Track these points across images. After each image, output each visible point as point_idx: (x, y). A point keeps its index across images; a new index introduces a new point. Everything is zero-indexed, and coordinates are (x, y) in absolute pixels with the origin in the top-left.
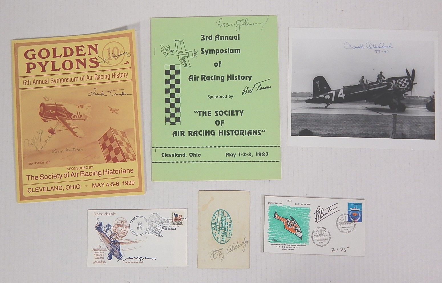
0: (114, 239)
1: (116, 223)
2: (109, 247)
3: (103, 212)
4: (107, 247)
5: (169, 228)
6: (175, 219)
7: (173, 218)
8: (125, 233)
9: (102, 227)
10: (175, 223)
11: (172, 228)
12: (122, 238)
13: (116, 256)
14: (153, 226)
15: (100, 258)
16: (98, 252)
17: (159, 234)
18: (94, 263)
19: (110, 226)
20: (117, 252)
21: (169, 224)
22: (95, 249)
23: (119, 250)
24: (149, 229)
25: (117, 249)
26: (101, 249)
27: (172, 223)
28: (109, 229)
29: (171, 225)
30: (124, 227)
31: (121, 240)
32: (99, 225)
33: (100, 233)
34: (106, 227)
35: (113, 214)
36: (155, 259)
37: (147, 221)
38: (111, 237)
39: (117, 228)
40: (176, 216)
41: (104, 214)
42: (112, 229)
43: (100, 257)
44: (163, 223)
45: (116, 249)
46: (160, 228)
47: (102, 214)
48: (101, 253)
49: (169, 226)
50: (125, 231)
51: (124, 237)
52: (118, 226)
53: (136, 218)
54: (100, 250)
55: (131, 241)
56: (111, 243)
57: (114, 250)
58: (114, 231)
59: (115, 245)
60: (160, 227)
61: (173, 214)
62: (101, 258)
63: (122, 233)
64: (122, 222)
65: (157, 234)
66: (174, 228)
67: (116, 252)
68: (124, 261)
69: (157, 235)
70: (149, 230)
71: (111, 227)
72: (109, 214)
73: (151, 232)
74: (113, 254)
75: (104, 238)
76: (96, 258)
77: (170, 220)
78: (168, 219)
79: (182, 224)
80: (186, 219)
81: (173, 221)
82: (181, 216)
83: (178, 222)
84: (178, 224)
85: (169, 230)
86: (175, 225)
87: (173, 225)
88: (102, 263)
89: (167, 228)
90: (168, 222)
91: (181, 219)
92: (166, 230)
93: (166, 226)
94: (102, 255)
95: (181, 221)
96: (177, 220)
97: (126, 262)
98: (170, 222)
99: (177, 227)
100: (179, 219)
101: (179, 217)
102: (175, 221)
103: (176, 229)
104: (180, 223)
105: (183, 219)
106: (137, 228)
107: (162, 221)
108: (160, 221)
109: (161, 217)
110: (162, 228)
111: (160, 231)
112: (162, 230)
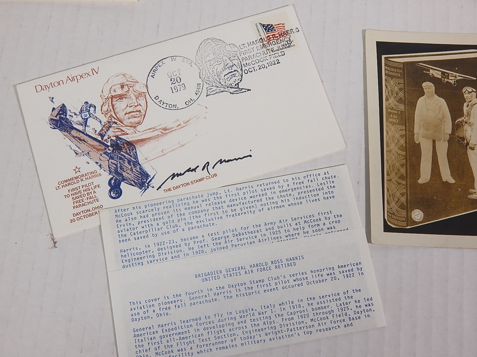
0: (114, 138)
1: (106, 94)
2: (105, 164)
3: (63, 76)
4: (100, 166)
5: (260, 64)
6: (269, 36)
7: (263, 36)
8: (140, 111)
9: (68, 117)
10: (273, 46)
11: (268, 61)
12: (135, 127)
13: (133, 183)
14: (215, 71)
15: (86, 201)
16: (74, 186)
17: (238, 88)
18: (72, 221)
19: (91, 106)
20: (132, 170)
21: (258, 55)
22: (66, 181)
23: (136, 163)
24: (204, 83)
25: (129, 162)
26: (82, 176)
27: (264, 49)
28: (90, 117)
29: (263, 56)
30: (134, 98)
31: (135, 135)
32: (58, 114)
33: (66, 133)
34: (81, 111)
35: (91, 74)
36: (250, 156)
37: (193, 64)
38: (102, 136)
39: (113, 106)
40: (268, 28)
41: (65, 82)
42: (98, 114)
43: (85, 198)
45: (126, 164)
46: (235, 71)
47: (59, 83)
48: (84, 188)
49: (259, 58)
50: (138, 108)
51: (139, 123)
52: (114, 100)
53: (160, 63)
54: (82, 180)
55: (165, 129)
56: (109, 152)
57: (121, 167)
58: (107, 116)
59: (122, 153)
60: (234, 68)
61: (258, 25)
62: (89, 200)
63: (132, 114)
64: (122, 87)
65: (231, 88)
66: (272, 59)
67: (128, 171)
68: (160, 187)
69: (232, 90)
70: (206, 86)
71: (95, 107)
72: (79, 77)
73: (214, 88)
74: (123, 180)
75: (83, 146)
76: (75, 206)
77: (256, 44)
78: (249, 43)
79: (291, 44)
80: (298, 31)
81: (265, 44)
82: (283, 26)
83: (279, 42)
84: (281, 48)
85: (261, 69)
86: (274, 51)
87: (269, 54)
88: (96, 214)
89: (254, 66)
90: (252, 50)
91: (285, 33)
92: (255, 71)
93: (250, 63)
94: (90, 193)
95: (286, 38)
96: (276, 37)
97: (167, 190)
98: (258, 49)
99: (281, 56)
100: (280, 33)
101: (277, 29)
102: (270, 44)
103: (280, 63)
104: (286, 45)
105: (290, 32)
106: (172, 89)
107: (234, 51)
108: (230, 53)
109: (228, 44)
110: (242, 70)
111: (238, 79)
112: (242, 74)
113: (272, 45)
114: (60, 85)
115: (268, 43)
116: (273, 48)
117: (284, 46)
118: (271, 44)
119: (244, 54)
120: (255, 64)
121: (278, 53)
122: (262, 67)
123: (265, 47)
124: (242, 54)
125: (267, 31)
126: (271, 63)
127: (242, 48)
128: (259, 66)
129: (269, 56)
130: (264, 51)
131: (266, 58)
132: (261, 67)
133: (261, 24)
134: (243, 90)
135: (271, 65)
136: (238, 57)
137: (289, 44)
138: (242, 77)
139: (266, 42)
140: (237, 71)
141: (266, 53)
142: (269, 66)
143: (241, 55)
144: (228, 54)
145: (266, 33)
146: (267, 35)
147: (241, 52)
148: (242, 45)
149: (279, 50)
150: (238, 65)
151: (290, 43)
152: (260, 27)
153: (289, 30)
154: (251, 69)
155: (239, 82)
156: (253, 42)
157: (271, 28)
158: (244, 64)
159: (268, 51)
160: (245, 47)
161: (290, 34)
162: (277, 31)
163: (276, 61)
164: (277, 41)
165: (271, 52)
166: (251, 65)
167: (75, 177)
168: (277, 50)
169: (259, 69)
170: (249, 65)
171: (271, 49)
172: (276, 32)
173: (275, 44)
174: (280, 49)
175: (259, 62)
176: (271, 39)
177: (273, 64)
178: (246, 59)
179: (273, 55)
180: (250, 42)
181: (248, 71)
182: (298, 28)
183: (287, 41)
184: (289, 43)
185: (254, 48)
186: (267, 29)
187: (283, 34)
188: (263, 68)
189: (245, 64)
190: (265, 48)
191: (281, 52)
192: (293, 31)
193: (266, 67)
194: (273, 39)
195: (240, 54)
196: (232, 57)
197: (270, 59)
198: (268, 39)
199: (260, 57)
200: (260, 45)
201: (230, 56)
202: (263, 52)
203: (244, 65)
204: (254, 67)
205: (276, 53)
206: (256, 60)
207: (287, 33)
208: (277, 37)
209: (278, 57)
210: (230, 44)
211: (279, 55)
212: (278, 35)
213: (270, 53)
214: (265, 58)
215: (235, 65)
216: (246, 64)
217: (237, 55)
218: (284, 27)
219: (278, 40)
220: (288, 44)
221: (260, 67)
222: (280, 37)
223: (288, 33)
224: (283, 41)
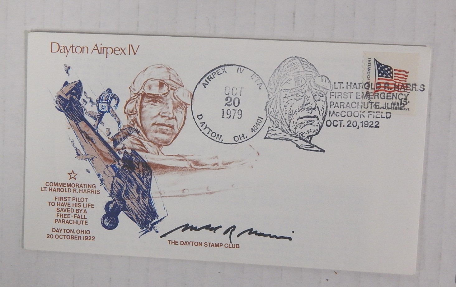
0: (129, 151)
1: (138, 88)
2: (109, 181)
3: (89, 41)
4: (102, 181)
5: (352, 119)
6: (379, 83)
7: (372, 81)
8: (172, 127)
9: (81, 101)
10: (380, 100)
11: (364, 119)
12: (160, 146)
13: (134, 217)
14: (288, 108)
15: (72, 218)
16: (64, 195)
17: (310, 142)
18: (49, 236)
19: (114, 97)
20: (138, 200)
21: (354, 105)
22: (56, 184)
23: (146, 194)
24: (268, 119)
25: (139, 189)
26: (77, 185)
27: (366, 101)
28: (108, 111)
29: (359, 109)
30: (171, 106)
31: (156, 156)
32: (70, 92)
33: (72, 122)
34: (99, 100)
35: (127, 51)
36: (290, 239)
37: (263, 87)
38: (116, 143)
39: (141, 107)
41: (90, 51)
42: (120, 111)
43: (73, 214)
44: (328, 96)
45: (134, 191)
46: (315, 117)
47: (82, 50)
48: (75, 202)
49: (353, 110)
50: (172, 122)
51: (167, 143)
52: (146, 99)
53: (221, 70)
54: (75, 191)
55: (196, 163)
56: (118, 166)
57: (126, 191)
58: (130, 119)
59: (133, 174)
60: (316, 113)
61: (373, 61)
62: (76, 219)
63: (161, 127)
64: (161, 85)
65: (300, 138)
66: (371, 119)
67: (134, 201)
68: (165, 235)
69: (300, 143)
70: (269, 124)
71: (118, 100)
72: (110, 51)
73: (278, 131)
74: (125, 209)
75: (88, 146)
76: (58, 220)
77: (358, 88)
78: (349, 84)
79: (406, 107)
80: (423, 89)
81: (369, 94)
82: (406, 76)
83: (390, 96)
84: (389, 106)
85: (351, 126)
86: (377, 107)
87: (369, 109)
88: (80, 239)
89: (342, 118)
90: (349, 95)
91: (404, 87)
92: (341, 126)
93: (339, 113)
94: (79, 211)
95: (402, 95)
96: (388, 88)
97: (172, 242)
98: (358, 97)
99: (384, 117)
100: (397, 84)
101: (395, 77)
102: (376, 94)
103: (378, 127)
104: (398, 104)
105: (411, 88)
106: (223, 112)
107: (325, 88)
108: (318, 89)
109: (321, 75)
110: (324, 118)
111: (314, 130)
112: (322, 124)
113: (378, 98)
114: (83, 53)
115: (375, 93)
116: (379, 103)
117: (394, 105)
118: (378, 96)
119: (336, 98)
120: (345, 116)
121: (382, 113)
122: (353, 124)
123: (368, 97)
124: (333, 95)
125: (380, 75)
126: (366, 123)
127: (336, 87)
128: (349, 122)
129: (369, 112)
130: (364, 103)
131: (364, 114)
132: (351, 125)
133: (376, 60)
134: (315, 148)
135: (365, 126)
136: (326, 98)
137: (402, 106)
138: (320, 129)
139: (373, 90)
140: (317, 117)
141: (366, 107)
142: (362, 126)
143: (332, 97)
144: (315, 89)
145: (377, 77)
146: (377, 81)
147: (334, 93)
148: (338, 83)
149: (385, 109)
150: (321, 110)
151: (405, 103)
152: (373, 66)
153: (411, 85)
154: (337, 121)
155: (314, 135)
156: (355, 84)
157: (388, 72)
158: (330, 111)
159: (370, 104)
160: (342, 87)
161: (410, 90)
162: (395, 79)
163: (374, 122)
164: (388, 95)
165: (373, 108)
166: (339, 116)
167: (68, 184)
168: (383, 107)
169: (348, 126)
170: (336, 115)
171: (376, 103)
172: (393, 80)
173: (384, 97)
174: (387, 108)
175: (350, 116)
176: (381, 88)
177: (369, 126)
178: (337, 105)
179: (374, 112)
180: (351, 83)
181: (332, 124)
182: (424, 86)
183: (401, 100)
184: (403, 104)
185: (352, 93)
186: (382, 72)
187: (400, 87)
188: (354, 127)
189: (332, 112)
190: (368, 99)
191: (387, 113)
192: (415, 88)
193: (357, 127)
194: (383, 89)
195: (331, 95)
196: (319, 95)
197: (369, 117)
198: (377, 88)
199: (356, 109)
200: (363, 93)
201: (316, 94)
202: (362, 103)
203: (330, 113)
204: (343, 121)
205: (380, 112)
206: (348, 112)
207: (407, 87)
208: (391, 89)
209: (379, 117)
210: (322, 76)
211: (382, 115)
212: (393, 86)
213: (371, 108)
214: (362, 113)
215: (318, 109)
216: (334, 113)
217: (326, 94)
218: (406, 78)
219: (390, 94)
220: (401, 104)
221: (351, 123)
222: (395, 90)
223: (408, 89)
224: (396, 98)
